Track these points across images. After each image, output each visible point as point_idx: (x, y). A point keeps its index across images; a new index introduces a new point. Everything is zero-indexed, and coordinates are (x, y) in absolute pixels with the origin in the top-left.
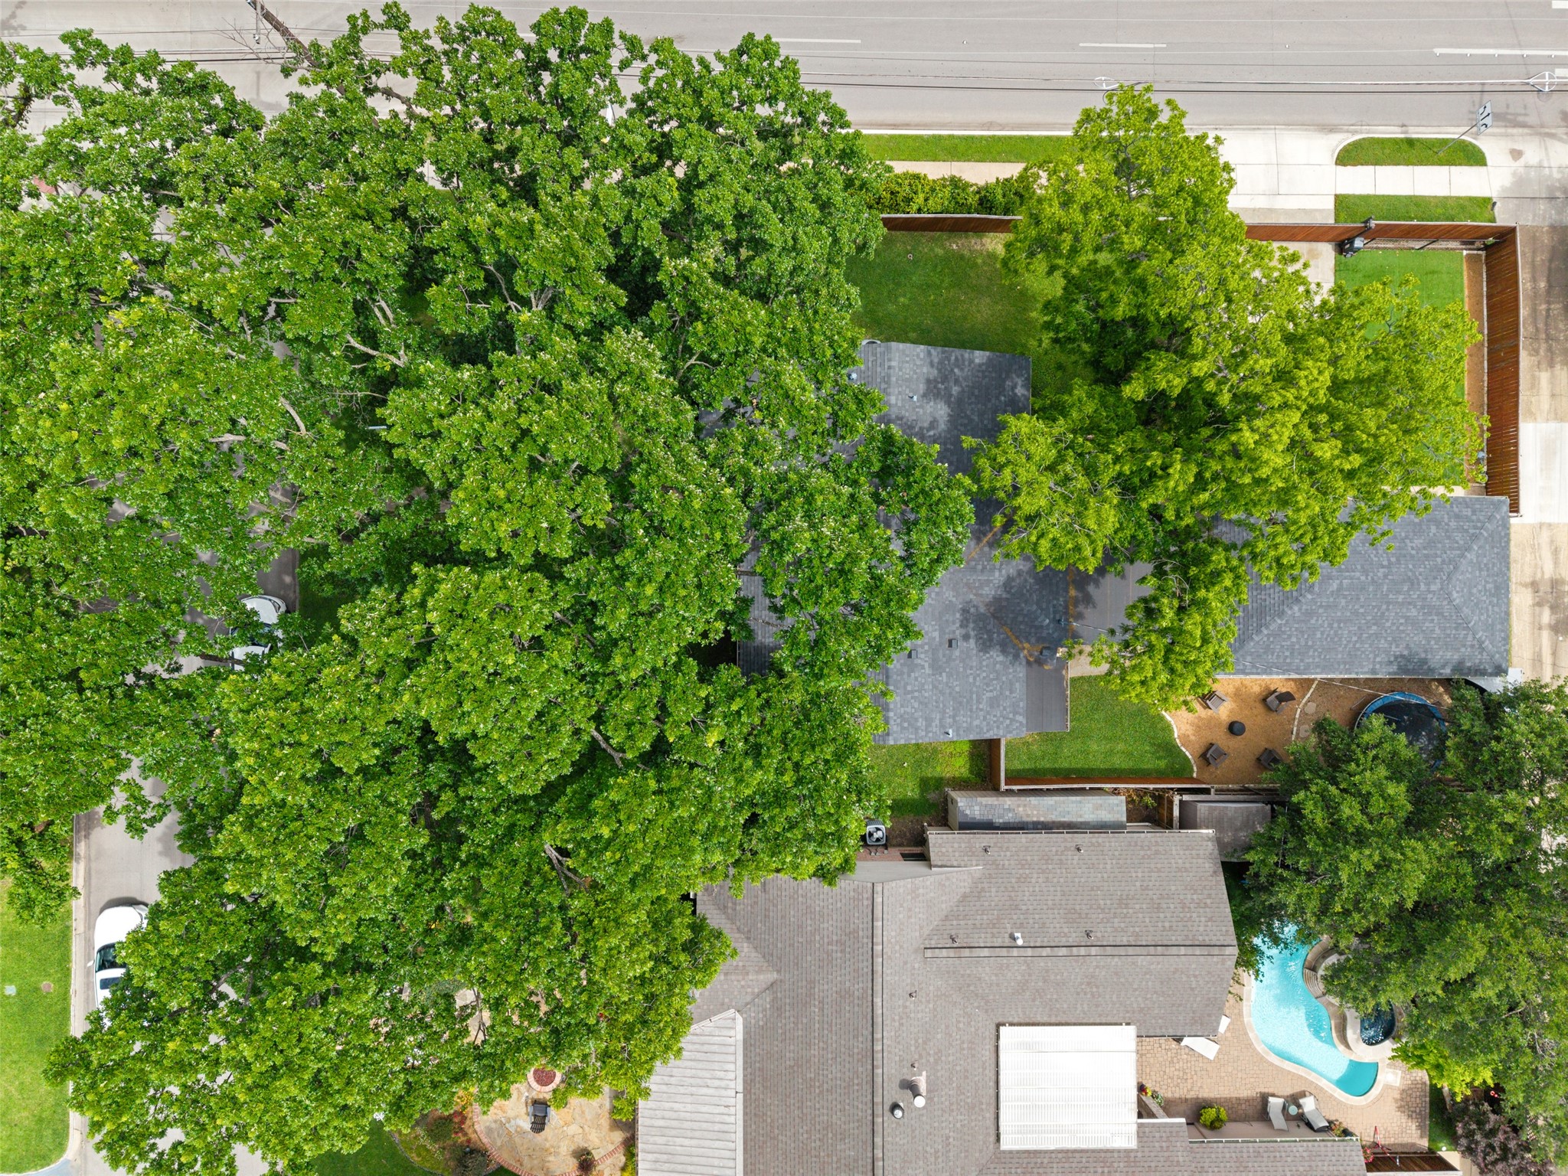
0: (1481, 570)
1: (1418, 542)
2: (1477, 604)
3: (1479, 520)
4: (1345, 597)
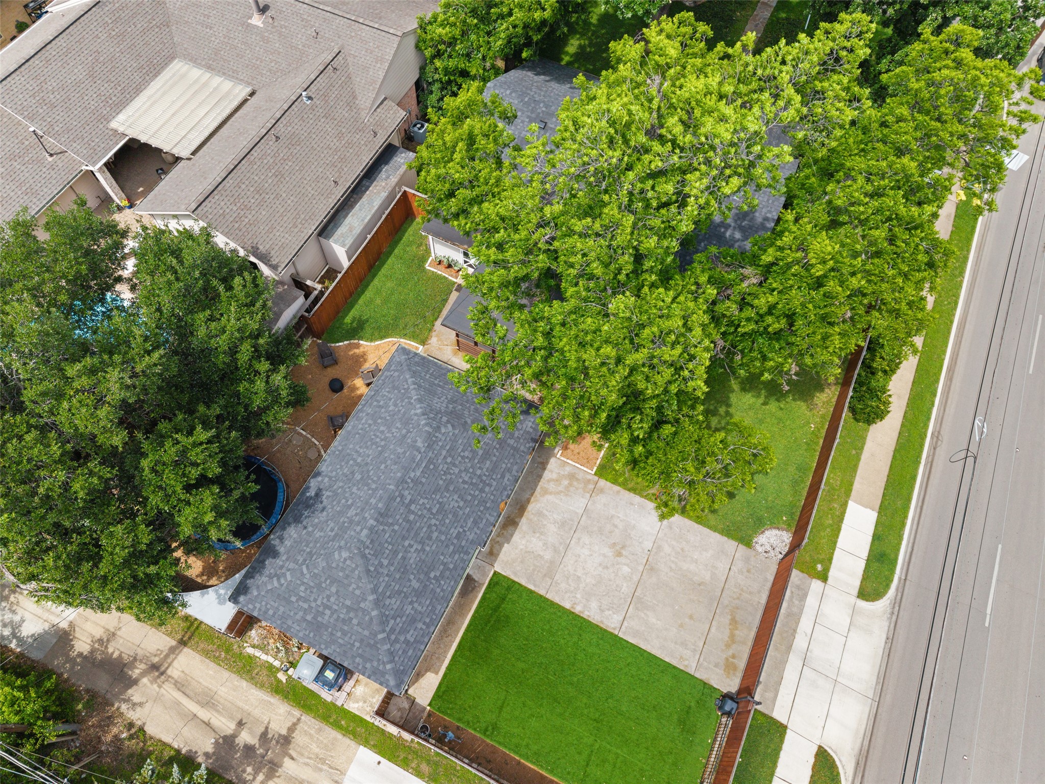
0: (349, 609)
1: (413, 557)
2: (319, 586)
3: (396, 641)
4: (405, 453)
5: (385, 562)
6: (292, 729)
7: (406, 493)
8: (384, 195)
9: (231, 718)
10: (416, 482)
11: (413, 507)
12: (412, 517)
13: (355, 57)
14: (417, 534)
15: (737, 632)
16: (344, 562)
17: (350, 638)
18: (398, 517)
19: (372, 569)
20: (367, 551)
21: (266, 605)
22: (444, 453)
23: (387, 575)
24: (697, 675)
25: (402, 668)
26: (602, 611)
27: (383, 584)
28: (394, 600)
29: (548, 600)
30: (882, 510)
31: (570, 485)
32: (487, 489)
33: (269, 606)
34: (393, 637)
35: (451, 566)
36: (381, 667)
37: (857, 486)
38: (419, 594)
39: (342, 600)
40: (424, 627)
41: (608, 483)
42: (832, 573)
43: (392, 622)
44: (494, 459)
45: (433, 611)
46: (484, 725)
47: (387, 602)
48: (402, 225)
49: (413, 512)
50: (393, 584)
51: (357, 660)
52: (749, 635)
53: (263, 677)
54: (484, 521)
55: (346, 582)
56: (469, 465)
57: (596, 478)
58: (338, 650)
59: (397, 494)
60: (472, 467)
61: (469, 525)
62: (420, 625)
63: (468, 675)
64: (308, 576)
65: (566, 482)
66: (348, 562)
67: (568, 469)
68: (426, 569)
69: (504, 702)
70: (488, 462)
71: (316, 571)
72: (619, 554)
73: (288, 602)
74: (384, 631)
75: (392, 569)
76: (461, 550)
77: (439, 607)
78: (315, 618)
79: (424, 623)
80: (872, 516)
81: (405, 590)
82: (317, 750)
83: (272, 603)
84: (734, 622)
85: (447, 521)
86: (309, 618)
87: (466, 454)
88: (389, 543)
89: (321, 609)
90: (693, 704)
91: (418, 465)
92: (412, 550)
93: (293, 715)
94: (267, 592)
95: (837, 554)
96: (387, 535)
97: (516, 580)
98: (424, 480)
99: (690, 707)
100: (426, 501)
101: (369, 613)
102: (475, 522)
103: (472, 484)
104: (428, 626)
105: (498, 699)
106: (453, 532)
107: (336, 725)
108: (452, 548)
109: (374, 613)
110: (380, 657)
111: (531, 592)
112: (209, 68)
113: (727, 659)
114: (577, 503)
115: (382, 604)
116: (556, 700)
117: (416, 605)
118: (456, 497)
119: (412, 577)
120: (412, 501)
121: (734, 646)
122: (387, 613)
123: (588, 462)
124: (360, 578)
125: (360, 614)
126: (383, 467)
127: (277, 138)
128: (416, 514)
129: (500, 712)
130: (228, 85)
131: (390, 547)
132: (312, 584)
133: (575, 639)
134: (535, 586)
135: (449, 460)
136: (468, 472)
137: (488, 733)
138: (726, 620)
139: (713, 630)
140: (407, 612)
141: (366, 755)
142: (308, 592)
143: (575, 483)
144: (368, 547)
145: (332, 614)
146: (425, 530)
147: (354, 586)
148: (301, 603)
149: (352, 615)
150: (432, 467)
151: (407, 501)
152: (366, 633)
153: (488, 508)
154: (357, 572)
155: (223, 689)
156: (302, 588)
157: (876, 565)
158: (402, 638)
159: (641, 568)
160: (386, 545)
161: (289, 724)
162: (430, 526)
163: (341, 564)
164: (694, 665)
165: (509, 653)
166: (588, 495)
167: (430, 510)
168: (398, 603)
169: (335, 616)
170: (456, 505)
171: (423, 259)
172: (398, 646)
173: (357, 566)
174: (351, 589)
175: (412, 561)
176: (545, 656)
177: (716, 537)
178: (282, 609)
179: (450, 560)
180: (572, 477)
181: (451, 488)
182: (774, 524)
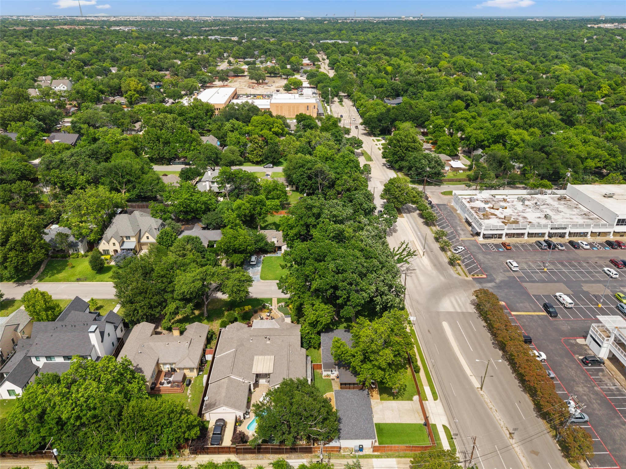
8: (310, 366)
17: (363, 434)
20: (357, 418)
25: (374, 435)
26: (396, 421)
27: (363, 423)
28: (366, 425)
29: (386, 423)
32: (367, 404)
33: (346, 436)
35: (370, 418)
36: (370, 436)
37: (423, 384)
39: (358, 428)
41: (383, 401)
42: (428, 399)
45: (372, 425)
51: (366, 437)
53: (348, 457)
54: (370, 409)
56: (362, 401)
58: (362, 437)
64: (350, 427)
66: (355, 421)
67: (375, 402)
70: (365, 400)
72: (393, 411)
74: (367, 430)
75: (362, 420)
76: (370, 415)
78: (355, 434)
80: (429, 387)
84: (418, 413)
90: (419, 427)
91: (355, 403)
92: (363, 416)
95: (427, 396)
96: (358, 415)
97: (379, 423)
101: (363, 428)
103: (364, 404)
104: (373, 428)
106: (367, 412)
107: (366, 458)
112: (263, 355)
113: (421, 419)
114: (380, 406)
116: (399, 436)
117: (369, 425)
119: (366, 421)
120: (358, 409)
121: (421, 416)
123: (378, 399)
128: (360, 411)
129: (391, 442)
130: (269, 357)
133: (395, 426)
134: (383, 422)
135: (359, 401)
139: (416, 415)
141: (374, 460)
143: (378, 403)
145: (357, 431)
148: (351, 433)
157: (434, 395)
159: (398, 411)
164: (416, 422)
165: (386, 433)
166: (381, 404)
171: (322, 377)
176: (392, 431)
177: (406, 402)
182: (414, 395)
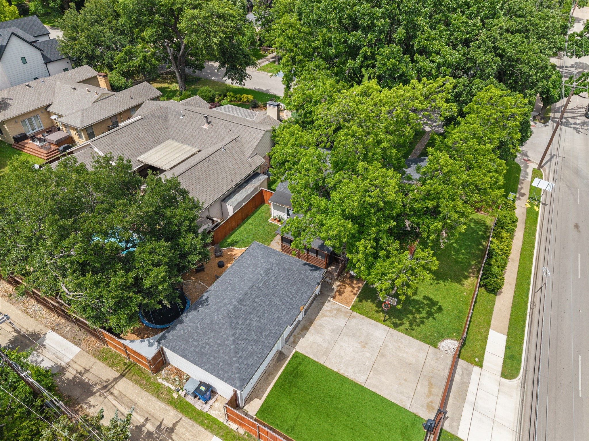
3: (242, 363)
5: (240, 323)
6: (175, 425)
7: (254, 293)
8: (252, 189)
9: (143, 416)
10: (259, 289)
11: (256, 300)
12: (255, 304)
13: (245, 138)
14: (257, 313)
15: (433, 390)
16: (219, 321)
17: (218, 360)
18: (248, 303)
19: (233, 325)
20: (232, 316)
21: (176, 343)
22: (273, 279)
23: (241, 329)
24: (411, 410)
25: (244, 378)
26: (355, 374)
27: (238, 333)
28: (243, 342)
29: (324, 366)
30: (509, 335)
31: (337, 313)
32: (294, 299)
33: (177, 344)
34: (241, 361)
35: (274, 332)
36: (233, 376)
37: (493, 322)
38: (256, 342)
39: (216, 340)
40: (257, 359)
41: (358, 314)
42: (485, 363)
43: (241, 353)
44: (298, 286)
45: (263, 352)
46: (286, 428)
47: (240, 342)
48: (259, 205)
49: (256, 302)
50: (243, 334)
51: (220, 372)
52: (439, 392)
53: (164, 395)
54: (292, 313)
55: (219, 331)
56: (285, 286)
57: (351, 311)
58: (210, 367)
59: (249, 292)
60: (287, 287)
61: (284, 314)
62: (255, 357)
63: (278, 400)
64: (199, 328)
65: (335, 312)
66: (221, 321)
67: (336, 306)
68: (260, 331)
69: (298, 416)
70: (295, 287)
71: (204, 326)
72: (364, 347)
73: (188, 342)
74: (236, 357)
75: (243, 327)
76: (279, 325)
77: (266, 351)
78: (200, 350)
79: (258, 357)
81: (249, 338)
82: (189, 437)
83: (179, 343)
84: (430, 384)
85: (273, 310)
86: (197, 350)
87: (284, 281)
88: (243, 314)
89: (204, 345)
90: (409, 424)
91: (260, 281)
92: (254, 320)
93: (178, 416)
94: (177, 337)
95: (486, 354)
96: (242, 310)
97: (307, 355)
98: (262, 289)
99: (407, 426)
100: (263, 299)
101: (229, 347)
102: (287, 313)
103: (286, 295)
104: (260, 359)
105: (295, 413)
106: (276, 316)
107: (202, 424)
108: (274, 323)
109: (232, 347)
110: (233, 370)
111: (315, 362)
112: (182, 142)
113: (428, 403)
114: (341, 322)
115: (237, 343)
116: (328, 416)
117: (254, 347)
118: (278, 299)
119: (253, 333)
120: (256, 297)
121: (431, 397)
122: (239, 348)
123: (347, 303)
124: (226, 329)
125: (225, 347)
126: (243, 283)
127: (209, 161)
128: (258, 304)
129: (296, 421)
130: (189, 148)
131: (243, 316)
132: (201, 332)
133: (340, 386)
134: (318, 359)
135: (276, 282)
136: (285, 289)
137: (289, 432)
138: (426, 383)
139: (419, 387)
140: (249, 350)
142: (199, 337)
143: (340, 313)
144: (232, 314)
145: (210, 347)
146: (261, 311)
147: (223, 333)
148: (194, 343)
149: (220, 348)
150: (267, 284)
151: (254, 297)
152: (227, 357)
153: (294, 308)
154: (225, 326)
155: (142, 401)
156: (196, 335)
157: (509, 361)
158: (245, 362)
159: (376, 354)
160: (241, 315)
161: (174, 422)
162: (264, 310)
163: (218, 322)
164: (409, 405)
165: (302, 390)
166: (347, 319)
167: (264, 303)
168: (245, 344)
169: (211, 349)
170: (278, 303)
171: (267, 218)
172: (243, 366)
173: (226, 322)
174: (221, 334)
175: (253, 325)
176: (322, 393)
177: (417, 342)
178: (183, 345)
179: (273, 328)
180: (338, 310)
181: (276, 295)
182: (448, 337)
